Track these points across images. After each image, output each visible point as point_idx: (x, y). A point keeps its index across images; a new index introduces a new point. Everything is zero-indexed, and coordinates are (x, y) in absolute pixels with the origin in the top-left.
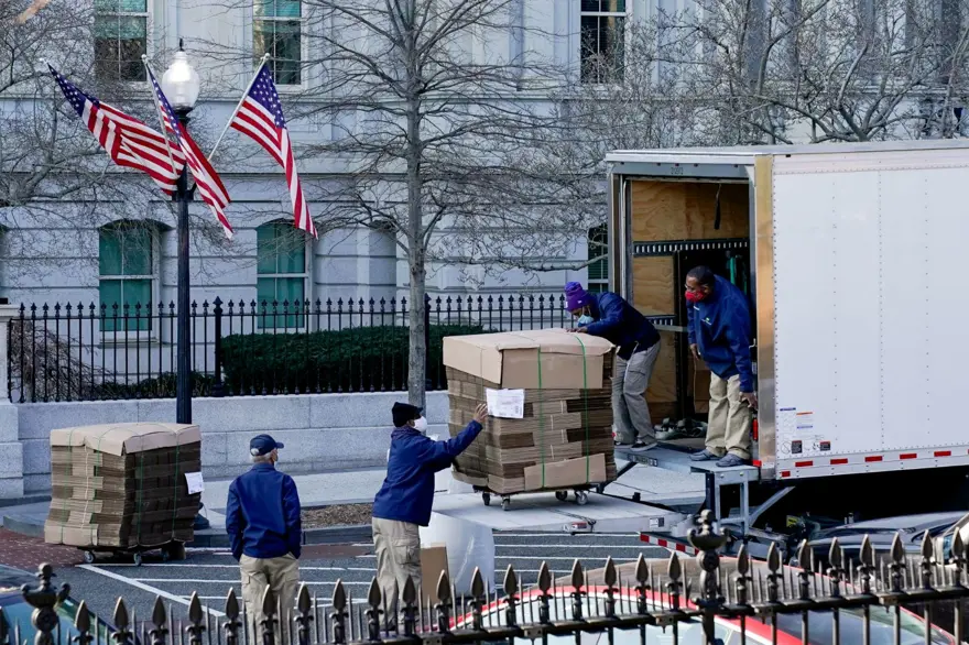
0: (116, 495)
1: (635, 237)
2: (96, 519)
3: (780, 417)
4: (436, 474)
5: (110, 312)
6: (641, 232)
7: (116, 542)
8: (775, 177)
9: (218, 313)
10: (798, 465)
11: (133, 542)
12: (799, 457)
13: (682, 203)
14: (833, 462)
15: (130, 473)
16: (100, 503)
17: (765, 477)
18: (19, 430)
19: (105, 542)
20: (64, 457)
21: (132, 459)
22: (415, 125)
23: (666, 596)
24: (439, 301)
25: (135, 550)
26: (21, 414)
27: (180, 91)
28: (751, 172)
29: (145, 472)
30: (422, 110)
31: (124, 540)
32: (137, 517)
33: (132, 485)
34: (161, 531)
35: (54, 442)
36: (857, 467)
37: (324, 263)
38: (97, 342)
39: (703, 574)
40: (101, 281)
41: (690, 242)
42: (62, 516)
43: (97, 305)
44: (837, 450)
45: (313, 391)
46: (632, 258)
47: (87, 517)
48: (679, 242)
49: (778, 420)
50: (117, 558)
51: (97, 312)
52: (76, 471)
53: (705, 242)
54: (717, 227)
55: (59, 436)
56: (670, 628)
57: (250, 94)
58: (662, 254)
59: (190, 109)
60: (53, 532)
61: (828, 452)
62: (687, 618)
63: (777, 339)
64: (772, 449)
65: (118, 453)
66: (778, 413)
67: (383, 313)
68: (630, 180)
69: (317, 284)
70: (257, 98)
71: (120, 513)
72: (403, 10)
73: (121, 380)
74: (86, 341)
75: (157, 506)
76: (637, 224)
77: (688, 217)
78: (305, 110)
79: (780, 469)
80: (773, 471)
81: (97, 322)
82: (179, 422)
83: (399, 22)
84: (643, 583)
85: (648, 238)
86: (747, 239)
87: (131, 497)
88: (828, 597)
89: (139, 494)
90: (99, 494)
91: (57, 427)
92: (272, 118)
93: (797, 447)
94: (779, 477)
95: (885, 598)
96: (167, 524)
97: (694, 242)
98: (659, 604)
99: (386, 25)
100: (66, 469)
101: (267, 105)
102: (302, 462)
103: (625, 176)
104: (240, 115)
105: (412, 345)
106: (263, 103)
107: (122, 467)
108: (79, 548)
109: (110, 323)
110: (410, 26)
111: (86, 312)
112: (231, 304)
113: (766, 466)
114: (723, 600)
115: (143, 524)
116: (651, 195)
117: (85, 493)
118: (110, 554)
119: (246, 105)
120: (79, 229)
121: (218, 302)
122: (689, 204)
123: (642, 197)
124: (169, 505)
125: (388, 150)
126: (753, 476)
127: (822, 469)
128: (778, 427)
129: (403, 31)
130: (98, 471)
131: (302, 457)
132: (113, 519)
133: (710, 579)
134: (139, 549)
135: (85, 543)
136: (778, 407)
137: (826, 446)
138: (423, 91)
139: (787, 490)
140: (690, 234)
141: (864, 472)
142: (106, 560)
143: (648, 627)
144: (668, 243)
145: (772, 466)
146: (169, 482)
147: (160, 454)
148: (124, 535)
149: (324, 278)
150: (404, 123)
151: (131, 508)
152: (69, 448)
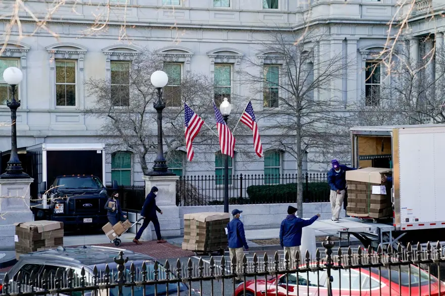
0: (203, 234)
1: (359, 154)
2: (197, 242)
3: (402, 211)
4: (303, 228)
5: (218, 178)
6: (362, 152)
7: (203, 249)
8: (400, 135)
9: (241, 178)
10: (408, 226)
11: (208, 249)
12: (408, 223)
13: (375, 143)
14: (419, 225)
15: (207, 228)
16: (198, 237)
17: (397, 229)
18: (179, 215)
19: (199, 249)
20: (188, 223)
21: (208, 223)
22: (299, 120)
23: (315, 263)
24: (311, 175)
25: (208, 252)
26: (180, 210)
27: (225, 110)
28: (391, 134)
29: (212, 227)
30: (301, 115)
31: (205, 249)
32: (209, 242)
33: (208, 231)
34: (217, 246)
35: (185, 218)
36: (427, 227)
37: (285, 163)
38: (214, 188)
39: (327, 256)
40: (216, 169)
41: (377, 156)
42: (187, 241)
43: (214, 176)
44: (420, 221)
45: (271, 203)
46: (359, 161)
47: (194, 241)
48: (374, 156)
49: (401, 211)
50: (204, 254)
51: (214, 178)
52: (191, 227)
53: (382, 155)
54: (382, 151)
55: (186, 216)
56: (316, 273)
57: (246, 111)
58: (368, 159)
59: (228, 115)
60: (185, 246)
61: (418, 222)
62: (322, 270)
63: (400, 186)
64: (399, 221)
65: (204, 221)
66: (401, 209)
67: (293, 178)
68: (358, 136)
69: (283, 170)
70: (248, 112)
71: (204, 240)
72: (295, 84)
73: (218, 200)
74: (204, 188)
75: (216, 238)
76: (360, 150)
77: (377, 147)
78: (266, 115)
79: (402, 227)
80: (400, 228)
81: (214, 181)
82: (225, 212)
83: (294, 88)
84: (308, 258)
85: (364, 154)
86: (391, 155)
87: (208, 235)
88: (368, 263)
89: (210, 234)
90: (198, 234)
91: (186, 213)
92: (251, 118)
93: (407, 220)
94: (402, 229)
95: (385, 264)
96: (219, 244)
97: (379, 155)
98: (313, 265)
99: (291, 89)
100: (188, 226)
101: (250, 114)
102: (267, 225)
103: (356, 135)
104: (243, 117)
105: (298, 188)
106: (249, 114)
107: (205, 226)
108: (193, 251)
109: (218, 181)
110: (297, 89)
111: (211, 178)
112: (245, 176)
113: (397, 226)
114: (333, 264)
115: (211, 244)
116: (364, 141)
117: (194, 234)
118: (202, 253)
119: (244, 114)
120: (205, 153)
121: (241, 175)
122: (377, 144)
123: (362, 142)
124: (220, 238)
125: (290, 128)
126: (393, 229)
127: (416, 227)
128: (401, 214)
129: (295, 90)
130: (198, 227)
131: (267, 223)
132: (202, 242)
133: (329, 257)
134: (210, 251)
135: (194, 249)
136: (401, 207)
137: (417, 220)
138: (301, 109)
139: (404, 234)
140: (377, 153)
141: (430, 228)
142: (201, 255)
143: (309, 272)
144: (370, 156)
145: (399, 226)
146: (220, 231)
147: (217, 222)
148: (206, 247)
149: (285, 168)
150: (295, 119)
151: (208, 238)
152: (189, 220)
